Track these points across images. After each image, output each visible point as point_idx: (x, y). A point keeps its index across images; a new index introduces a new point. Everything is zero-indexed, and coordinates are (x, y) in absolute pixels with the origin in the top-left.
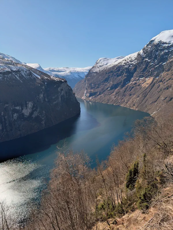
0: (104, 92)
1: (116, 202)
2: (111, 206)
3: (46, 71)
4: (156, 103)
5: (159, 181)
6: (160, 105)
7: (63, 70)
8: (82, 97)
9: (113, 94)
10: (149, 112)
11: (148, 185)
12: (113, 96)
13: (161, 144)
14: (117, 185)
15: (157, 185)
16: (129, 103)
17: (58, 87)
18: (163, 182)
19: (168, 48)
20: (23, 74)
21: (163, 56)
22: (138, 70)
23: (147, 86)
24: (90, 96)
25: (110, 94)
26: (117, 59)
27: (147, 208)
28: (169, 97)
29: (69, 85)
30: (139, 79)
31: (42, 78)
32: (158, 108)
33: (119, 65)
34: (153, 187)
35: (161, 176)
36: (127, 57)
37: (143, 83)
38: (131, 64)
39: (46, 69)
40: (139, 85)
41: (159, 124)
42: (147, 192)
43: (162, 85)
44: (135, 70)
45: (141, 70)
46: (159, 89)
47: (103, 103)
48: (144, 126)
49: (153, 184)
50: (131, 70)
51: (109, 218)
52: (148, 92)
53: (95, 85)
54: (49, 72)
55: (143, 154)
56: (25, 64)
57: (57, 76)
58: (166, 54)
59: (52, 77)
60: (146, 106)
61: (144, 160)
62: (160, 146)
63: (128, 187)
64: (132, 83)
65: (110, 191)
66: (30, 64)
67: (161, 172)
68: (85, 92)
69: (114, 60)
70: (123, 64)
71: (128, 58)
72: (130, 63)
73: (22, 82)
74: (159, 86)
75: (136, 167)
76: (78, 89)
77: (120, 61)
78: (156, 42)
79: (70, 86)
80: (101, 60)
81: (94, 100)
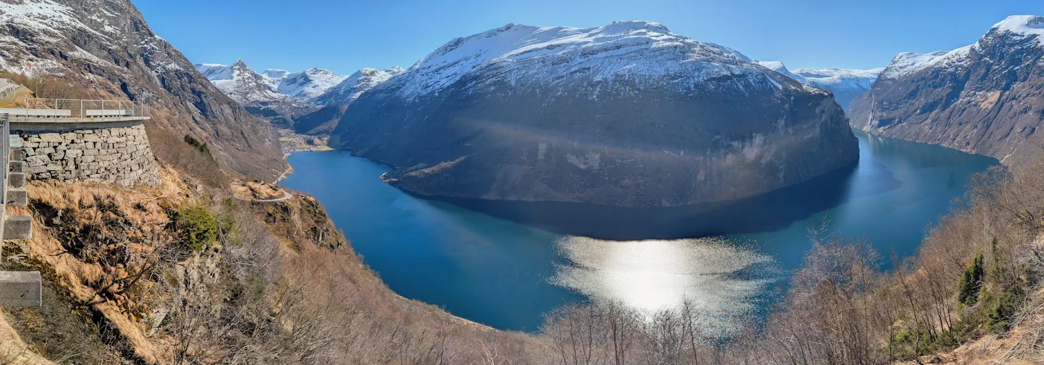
0: (908, 117)
1: (939, 329)
2: (926, 337)
3: (796, 76)
4: (1008, 139)
5: (1025, 281)
6: (1014, 142)
7: (828, 74)
8: (862, 128)
9: (926, 122)
10: (996, 156)
11: (1005, 291)
12: (927, 127)
13: (1023, 214)
14: (939, 299)
15: (1023, 288)
16: (958, 139)
17: (816, 106)
18: (1033, 282)
19: (1021, 42)
20: (751, 81)
21: (1013, 55)
22: (972, 77)
23: (990, 106)
24: (879, 126)
25: (921, 123)
26: (934, 56)
27: (1007, 328)
28: (1030, 127)
29: (838, 103)
30: (975, 94)
31: (786, 89)
32: (1012, 148)
33: (936, 66)
34: (1016, 294)
35: (1029, 272)
36: (950, 54)
37: (983, 102)
38: (960, 67)
39: (794, 71)
40: (975, 105)
41: (1016, 179)
42: (1004, 303)
43: (1017, 107)
44: (967, 76)
45: (979, 77)
46: (1011, 113)
47: (907, 139)
48: (988, 184)
49: (1014, 289)
50: (959, 77)
51: (922, 355)
52: (992, 118)
53: (890, 103)
54: (800, 78)
55: (990, 239)
56: (757, 63)
57: (815, 85)
58: (1018, 52)
59: (804, 87)
60: (991, 146)
61: (994, 250)
62: (1022, 219)
63: (963, 300)
64: (962, 102)
65: (923, 312)
66: (765, 62)
67: (1028, 266)
68: (871, 117)
69: (928, 58)
70: (944, 65)
71: (954, 55)
72: (957, 63)
73: (747, 94)
74: (1012, 107)
75: (978, 264)
76: (856, 110)
77: (937, 59)
78: (1001, 31)
79: (840, 104)
80: (901, 57)
81: (888, 133)
